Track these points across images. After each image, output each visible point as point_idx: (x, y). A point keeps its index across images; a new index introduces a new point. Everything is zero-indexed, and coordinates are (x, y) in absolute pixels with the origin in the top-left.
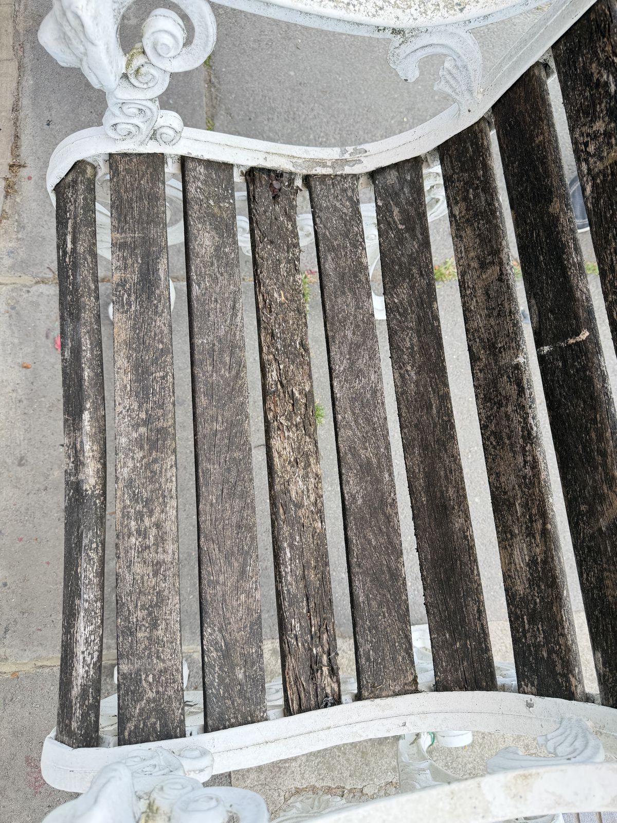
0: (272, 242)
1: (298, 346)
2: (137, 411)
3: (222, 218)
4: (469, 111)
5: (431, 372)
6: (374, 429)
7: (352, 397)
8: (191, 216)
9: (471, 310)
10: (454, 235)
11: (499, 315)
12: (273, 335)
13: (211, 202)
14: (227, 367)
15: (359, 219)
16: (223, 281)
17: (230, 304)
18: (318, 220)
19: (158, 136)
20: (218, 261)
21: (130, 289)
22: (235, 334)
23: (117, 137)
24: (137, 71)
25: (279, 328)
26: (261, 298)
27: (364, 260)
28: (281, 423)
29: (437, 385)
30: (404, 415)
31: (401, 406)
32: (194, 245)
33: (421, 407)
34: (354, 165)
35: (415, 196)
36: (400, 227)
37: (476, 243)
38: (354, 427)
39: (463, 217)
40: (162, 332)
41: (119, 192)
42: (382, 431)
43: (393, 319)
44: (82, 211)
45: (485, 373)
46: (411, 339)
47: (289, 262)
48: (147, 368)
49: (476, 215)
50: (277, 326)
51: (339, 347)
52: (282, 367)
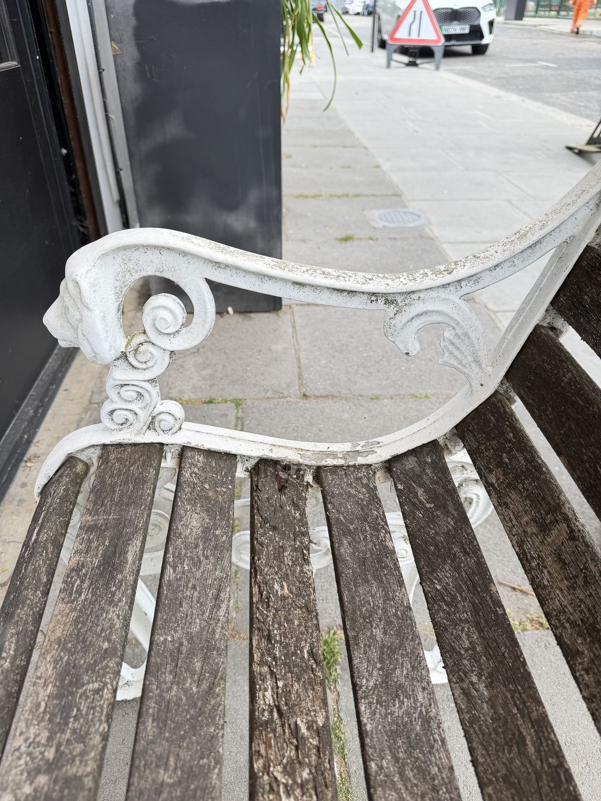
0: (274, 528)
1: (306, 656)
2: (44, 745)
3: (216, 501)
4: (482, 385)
5: (509, 683)
6: (435, 789)
7: (391, 730)
8: (180, 497)
9: (545, 586)
10: (496, 504)
11: (586, 582)
12: (269, 638)
13: (207, 486)
14: (196, 677)
15: (378, 504)
16: (206, 565)
17: (212, 592)
18: (329, 506)
19: (157, 424)
20: (205, 543)
21: (85, 575)
22: (214, 631)
23: (114, 427)
24: (136, 350)
25: (279, 628)
26: (257, 590)
27: (389, 544)
28: (276, 779)
29: (524, 703)
30: (481, 760)
31: (474, 745)
32: (179, 526)
33: (507, 743)
34: (367, 456)
35: (440, 475)
36: (428, 505)
37: (526, 505)
38: (400, 785)
39: (502, 483)
40: (112, 626)
41: (104, 477)
42: (448, 792)
43: (438, 611)
44: (58, 501)
45: (594, 673)
46: (469, 637)
47: (295, 550)
48: (78, 677)
49: (517, 477)
50: (276, 626)
51: (365, 653)
52: (280, 684)
